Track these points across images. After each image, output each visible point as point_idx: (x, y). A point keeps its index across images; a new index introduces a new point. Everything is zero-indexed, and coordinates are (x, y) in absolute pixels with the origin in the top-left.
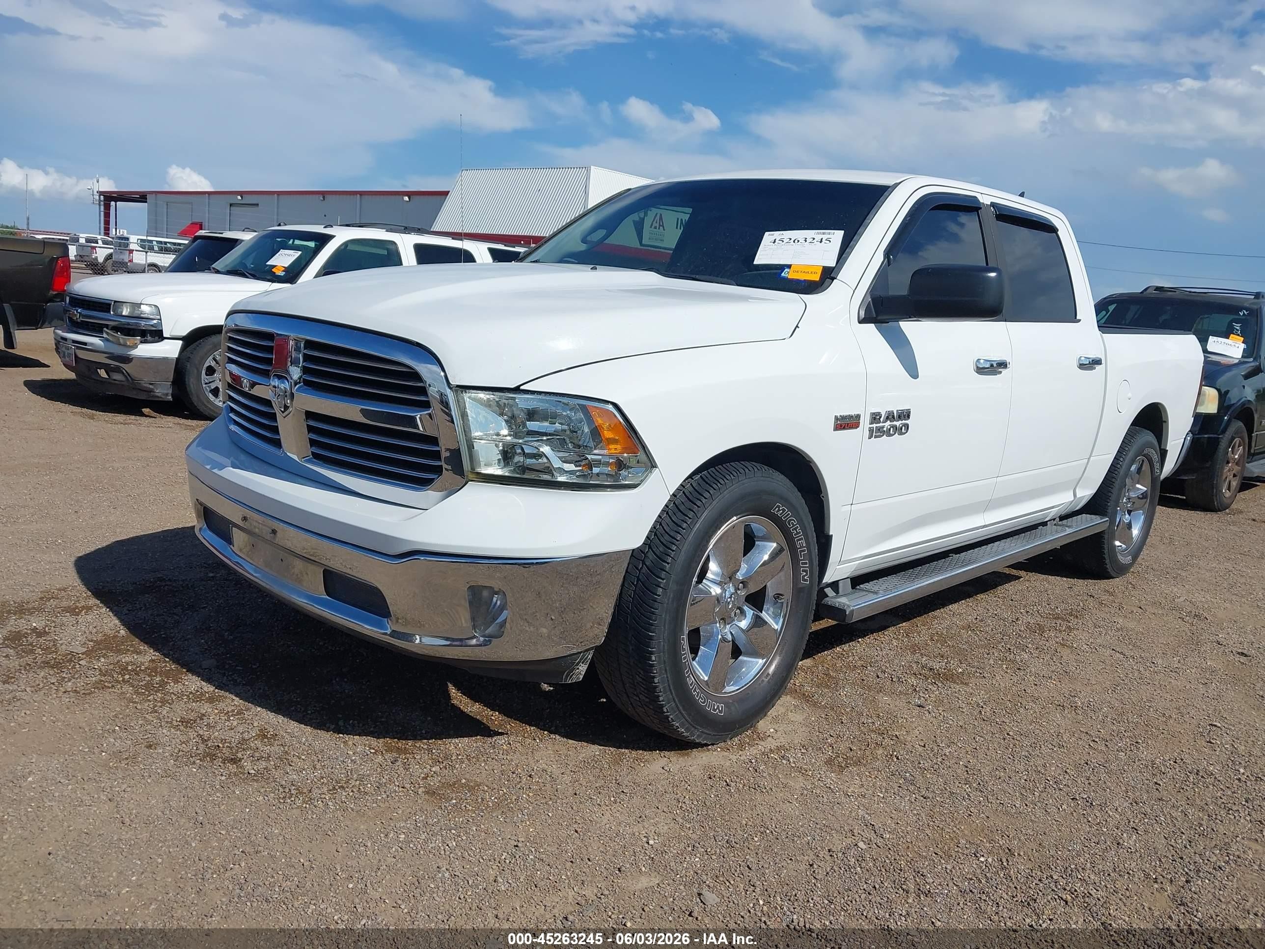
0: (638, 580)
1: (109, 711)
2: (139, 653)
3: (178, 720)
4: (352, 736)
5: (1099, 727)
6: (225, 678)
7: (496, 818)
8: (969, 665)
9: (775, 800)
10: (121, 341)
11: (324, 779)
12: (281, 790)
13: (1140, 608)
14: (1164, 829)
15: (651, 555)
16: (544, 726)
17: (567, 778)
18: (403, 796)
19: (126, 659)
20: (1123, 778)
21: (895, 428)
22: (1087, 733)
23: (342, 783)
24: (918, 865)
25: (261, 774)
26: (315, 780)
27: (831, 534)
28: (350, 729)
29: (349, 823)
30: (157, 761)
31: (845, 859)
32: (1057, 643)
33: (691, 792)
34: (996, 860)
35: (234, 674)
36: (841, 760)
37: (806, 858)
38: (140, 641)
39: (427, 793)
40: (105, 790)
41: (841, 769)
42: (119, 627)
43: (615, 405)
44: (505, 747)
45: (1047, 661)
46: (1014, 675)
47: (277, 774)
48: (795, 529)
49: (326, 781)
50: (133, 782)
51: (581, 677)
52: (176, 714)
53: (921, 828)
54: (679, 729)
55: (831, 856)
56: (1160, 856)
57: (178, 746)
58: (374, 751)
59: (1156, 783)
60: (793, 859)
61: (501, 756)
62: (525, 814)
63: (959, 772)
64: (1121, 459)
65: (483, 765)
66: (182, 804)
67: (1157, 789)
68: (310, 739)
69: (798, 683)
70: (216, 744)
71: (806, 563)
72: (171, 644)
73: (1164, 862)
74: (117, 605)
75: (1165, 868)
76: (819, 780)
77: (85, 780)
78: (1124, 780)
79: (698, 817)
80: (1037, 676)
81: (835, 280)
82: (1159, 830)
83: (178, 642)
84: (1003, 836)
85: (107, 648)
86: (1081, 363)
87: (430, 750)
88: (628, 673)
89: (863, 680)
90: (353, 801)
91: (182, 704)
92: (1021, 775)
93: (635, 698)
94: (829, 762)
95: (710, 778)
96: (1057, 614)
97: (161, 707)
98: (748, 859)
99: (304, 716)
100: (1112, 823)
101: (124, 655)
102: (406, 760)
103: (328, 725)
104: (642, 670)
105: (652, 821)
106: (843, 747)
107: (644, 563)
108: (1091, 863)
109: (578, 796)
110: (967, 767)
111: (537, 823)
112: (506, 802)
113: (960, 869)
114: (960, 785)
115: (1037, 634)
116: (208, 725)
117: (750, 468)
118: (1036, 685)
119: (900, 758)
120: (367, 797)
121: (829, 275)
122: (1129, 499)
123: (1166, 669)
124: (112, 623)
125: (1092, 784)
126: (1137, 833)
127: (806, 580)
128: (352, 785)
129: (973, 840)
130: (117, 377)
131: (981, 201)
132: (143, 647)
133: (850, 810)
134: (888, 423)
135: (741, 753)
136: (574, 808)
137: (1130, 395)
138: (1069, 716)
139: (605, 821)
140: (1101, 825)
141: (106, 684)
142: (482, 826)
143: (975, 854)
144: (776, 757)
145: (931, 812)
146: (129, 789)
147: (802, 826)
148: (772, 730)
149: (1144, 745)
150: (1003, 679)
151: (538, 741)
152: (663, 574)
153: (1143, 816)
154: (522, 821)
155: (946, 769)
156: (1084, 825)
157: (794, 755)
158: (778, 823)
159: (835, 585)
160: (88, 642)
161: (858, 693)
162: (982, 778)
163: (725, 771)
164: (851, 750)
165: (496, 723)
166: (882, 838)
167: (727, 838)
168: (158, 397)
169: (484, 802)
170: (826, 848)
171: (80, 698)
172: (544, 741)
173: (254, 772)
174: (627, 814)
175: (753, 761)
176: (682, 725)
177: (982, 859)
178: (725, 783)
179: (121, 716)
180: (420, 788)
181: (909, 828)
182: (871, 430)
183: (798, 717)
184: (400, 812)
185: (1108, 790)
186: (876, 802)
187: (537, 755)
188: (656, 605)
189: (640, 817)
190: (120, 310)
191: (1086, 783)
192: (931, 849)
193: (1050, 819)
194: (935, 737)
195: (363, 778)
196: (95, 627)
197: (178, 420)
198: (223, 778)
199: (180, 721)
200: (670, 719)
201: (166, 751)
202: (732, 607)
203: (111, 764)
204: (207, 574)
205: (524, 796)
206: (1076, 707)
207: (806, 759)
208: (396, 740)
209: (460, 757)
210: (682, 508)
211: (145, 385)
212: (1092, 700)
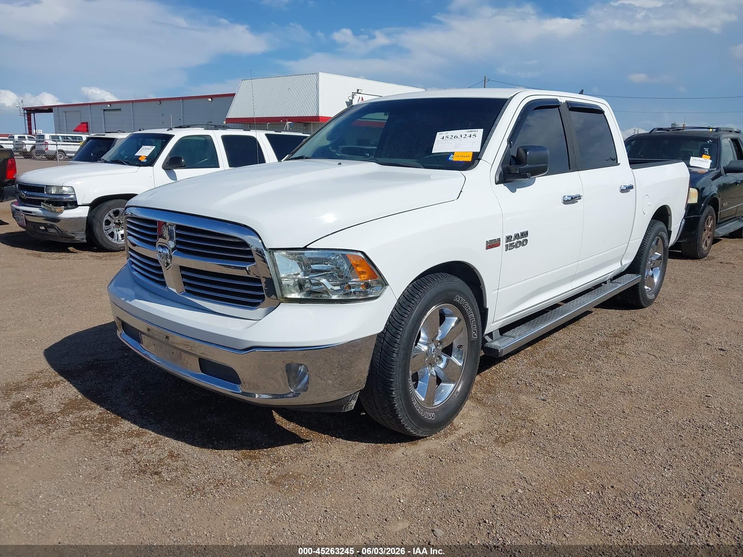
0: (382, 349)
1: (79, 448)
2: (92, 409)
3: (121, 450)
4: (223, 451)
5: (645, 403)
6: (144, 420)
7: (312, 494)
8: (569, 371)
9: (468, 467)
10: (53, 210)
11: (211, 480)
12: (187, 489)
13: (662, 325)
14: (687, 464)
15: (388, 334)
16: (332, 433)
17: (349, 466)
18: (257, 486)
19: (85, 414)
20: (661, 434)
21: (520, 242)
22: (639, 408)
23: (222, 481)
24: (553, 500)
25: (174, 480)
26: (206, 481)
27: (487, 307)
28: (221, 446)
29: (229, 506)
30: (113, 478)
31: (512, 500)
32: (617, 352)
33: (421, 467)
34: (596, 492)
35: (149, 417)
36: (502, 438)
37: (490, 502)
38: (90, 401)
39: (270, 482)
40: (85, 499)
41: (504, 444)
42: (78, 393)
43: (363, 253)
44: (311, 450)
45: (613, 364)
46: (595, 375)
47: (183, 479)
48: (468, 308)
49: (212, 481)
50: (101, 493)
51: (353, 407)
52: (119, 447)
53: (552, 477)
54: (410, 431)
55: (503, 499)
56: (686, 481)
57: (123, 467)
58: (237, 459)
59: (680, 436)
60: (483, 503)
61: (310, 456)
62: (329, 491)
63: (570, 440)
64: (646, 240)
65: (300, 462)
66: (131, 503)
67: (681, 440)
68: (199, 455)
69: (473, 392)
70: (145, 464)
71: (475, 327)
72: (109, 401)
73: (688, 484)
74: (74, 379)
75: (690, 488)
76: (492, 452)
77: (73, 494)
78: (662, 436)
79: (426, 483)
80: (607, 374)
81: (481, 160)
82: (684, 465)
83: (113, 400)
84: (598, 477)
85: (72, 408)
86: (622, 189)
87: (269, 456)
88: (380, 403)
89: (509, 386)
90: (229, 492)
91: (121, 439)
92: (604, 438)
93: (384, 415)
94: (496, 440)
95: (430, 457)
96: (615, 333)
97: (109, 443)
98: (458, 506)
99: (193, 441)
100: (658, 463)
101: (83, 411)
102: (256, 463)
103: (208, 445)
104: (388, 400)
105: (401, 487)
106: (503, 430)
107: (384, 339)
108: (649, 489)
109: (357, 476)
110: (574, 436)
111: (336, 496)
112: (317, 484)
113: (576, 500)
114: (571, 448)
115: (605, 348)
116: (139, 452)
117: (440, 277)
118: (607, 380)
119: (536, 434)
120: (237, 489)
121: (477, 157)
122: (651, 261)
123: (680, 363)
124: (73, 391)
125: (645, 440)
126: (672, 468)
127: (475, 336)
128: (227, 482)
129: (582, 481)
130: (52, 230)
131: (560, 101)
132: (94, 405)
133: (511, 469)
134: (516, 240)
135: (446, 439)
136: (356, 484)
137: (650, 203)
138: (628, 398)
139: (374, 491)
140: (652, 465)
141: (75, 431)
142: (305, 501)
143: (584, 490)
144: (466, 441)
145: (556, 466)
146: (99, 498)
147: (485, 482)
148: (462, 423)
149: (671, 412)
150: (589, 379)
151: (330, 444)
152: (396, 345)
153: (675, 457)
154: (327, 495)
155: (562, 438)
156: (642, 466)
157: (476, 438)
158: (472, 482)
159: (490, 335)
160: (60, 405)
161: (508, 395)
162: (583, 442)
163: (438, 452)
164: (508, 431)
165: (304, 434)
166: (531, 485)
167: (444, 494)
168: (78, 241)
169: (304, 485)
170: (501, 495)
171: (61, 442)
172: (333, 443)
173: (170, 479)
174: (386, 485)
175: (453, 444)
176: (412, 429)
177: (588, 493)
178: (439, 460)
179: (87, 451)
180: (266, 480)
181: (545, 478)
182: (507, 246)
183: (476, 414)
184: (257, 496)
185: (654, 443)
186: (525, 463)
187: (331, 452)
188: (393, 363)
189: (394, 486)
190: (50, 191)
191: (641, 439)
192: (559, 489)
193: (623, 464)
194: (554, 419)
195: (233, 477)
196: (63, 395)
197: (91, 253)
198: (153, 485)
199: (122, 451)
200: (405, 426)
201: (117, 471)
202: (435, 357)
203: (86, 482)
204: (124, 354)
205: (326, 479)
206: (631, 392)
207: (484, 441)
208: (249, 450)
209: (286, 459)
210: (404, 305)
211: (70, 234)
212: (639, 387)
